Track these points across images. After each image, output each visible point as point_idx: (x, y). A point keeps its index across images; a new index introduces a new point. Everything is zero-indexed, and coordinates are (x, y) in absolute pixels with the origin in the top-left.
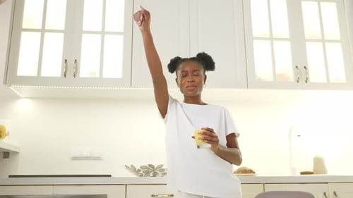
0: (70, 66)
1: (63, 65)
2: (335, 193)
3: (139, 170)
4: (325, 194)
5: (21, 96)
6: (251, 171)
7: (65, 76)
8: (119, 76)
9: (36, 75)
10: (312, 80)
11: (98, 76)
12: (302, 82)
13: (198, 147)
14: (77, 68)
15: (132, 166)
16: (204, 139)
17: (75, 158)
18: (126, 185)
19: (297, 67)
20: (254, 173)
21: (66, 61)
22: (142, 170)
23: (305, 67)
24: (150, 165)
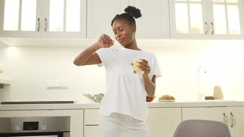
0: (42, 23)
1: (36, 22)
2: (231, 113)
3: (93, 97)
4: (224, 114)
5: (9, 45)
6: (172, 98)
7: (39, 30)
8: (78, 30)
9: (17, 29)
10: (216, 32)
11: (62, 30)
12: (209, 33)
13: (135, 72)
14: (47, 25)
15: (88, 94)
16: (140, 67)
17: (49, 88)
18: (84, 110)
19: (206, 23)
20: (174, 99)
21: (39, 19)
22: (95, 97)
23: (212, 23)
24: (101, 94)
